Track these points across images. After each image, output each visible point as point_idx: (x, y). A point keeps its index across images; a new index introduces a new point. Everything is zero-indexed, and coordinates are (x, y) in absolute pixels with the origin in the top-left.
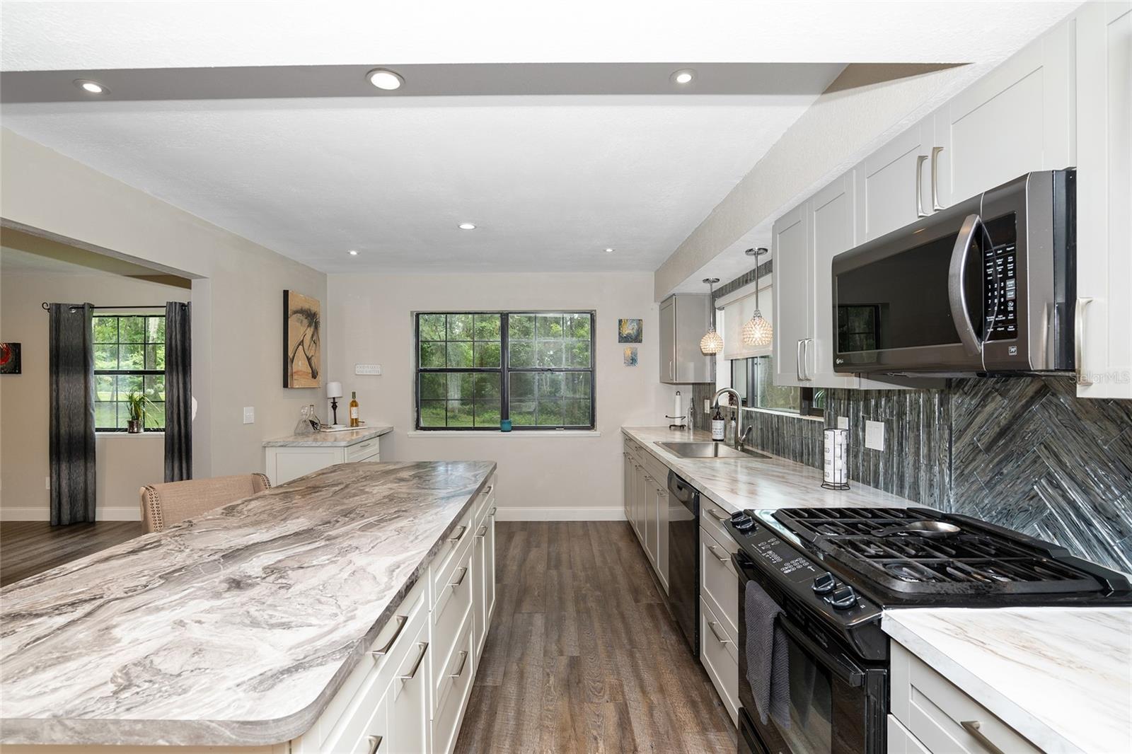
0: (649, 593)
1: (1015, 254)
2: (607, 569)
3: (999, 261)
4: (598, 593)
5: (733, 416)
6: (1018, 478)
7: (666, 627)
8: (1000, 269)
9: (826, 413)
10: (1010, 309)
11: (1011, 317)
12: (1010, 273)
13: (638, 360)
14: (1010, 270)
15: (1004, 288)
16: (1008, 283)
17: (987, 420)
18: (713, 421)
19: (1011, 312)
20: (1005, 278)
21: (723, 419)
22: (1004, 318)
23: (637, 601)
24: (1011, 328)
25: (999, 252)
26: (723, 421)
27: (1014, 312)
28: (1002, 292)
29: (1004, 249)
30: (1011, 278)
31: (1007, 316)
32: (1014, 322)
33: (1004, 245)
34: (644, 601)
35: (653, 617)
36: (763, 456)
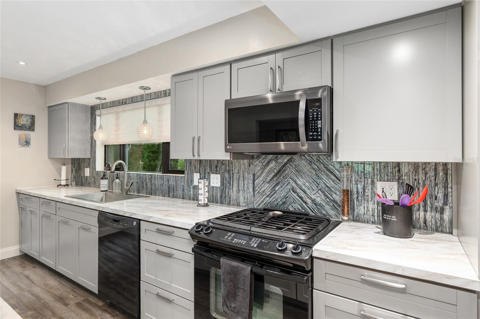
0: (71, 296)
1: (322, 112)
2: (26, 293)
3: (315, 114)
4: (30, 313)
5: (117, 176)
6: (281, 191)
7: (98, 312)
8: (315, 116)
9: (186, 172)
10: (319, 131)
11: (319, 133)
12: (319, 119)
13: (31, 143)
14: (319, 117)
15: (317, 123)
16: (318, 122)
17: (269, 171)
18: (101, 180)
19: (319, 132)
20: (317, 120)
21: (107, 179)
22: (317, 134)
23: (66, 305)
24: (319, 137)
25: (315, 110)
26: (107, 180)
27: (321, 132)
28: (316, 125)
29: (317, 110)
30: (320, 120)
31: (318, 133)
32: (320, 135)
33: (317, 108)
34: (72, 303)
35: (85, 310)
36: (147, 197)
